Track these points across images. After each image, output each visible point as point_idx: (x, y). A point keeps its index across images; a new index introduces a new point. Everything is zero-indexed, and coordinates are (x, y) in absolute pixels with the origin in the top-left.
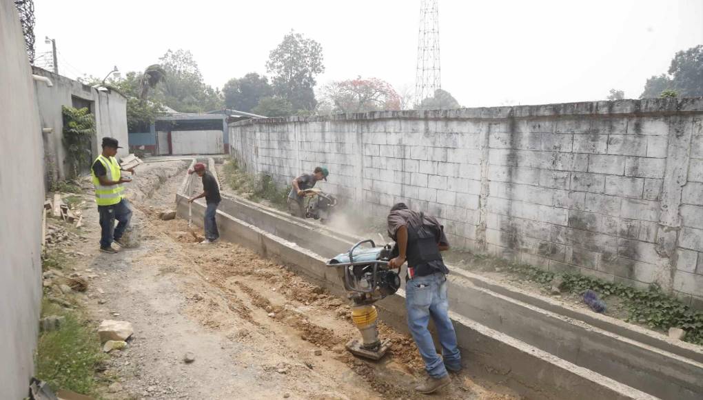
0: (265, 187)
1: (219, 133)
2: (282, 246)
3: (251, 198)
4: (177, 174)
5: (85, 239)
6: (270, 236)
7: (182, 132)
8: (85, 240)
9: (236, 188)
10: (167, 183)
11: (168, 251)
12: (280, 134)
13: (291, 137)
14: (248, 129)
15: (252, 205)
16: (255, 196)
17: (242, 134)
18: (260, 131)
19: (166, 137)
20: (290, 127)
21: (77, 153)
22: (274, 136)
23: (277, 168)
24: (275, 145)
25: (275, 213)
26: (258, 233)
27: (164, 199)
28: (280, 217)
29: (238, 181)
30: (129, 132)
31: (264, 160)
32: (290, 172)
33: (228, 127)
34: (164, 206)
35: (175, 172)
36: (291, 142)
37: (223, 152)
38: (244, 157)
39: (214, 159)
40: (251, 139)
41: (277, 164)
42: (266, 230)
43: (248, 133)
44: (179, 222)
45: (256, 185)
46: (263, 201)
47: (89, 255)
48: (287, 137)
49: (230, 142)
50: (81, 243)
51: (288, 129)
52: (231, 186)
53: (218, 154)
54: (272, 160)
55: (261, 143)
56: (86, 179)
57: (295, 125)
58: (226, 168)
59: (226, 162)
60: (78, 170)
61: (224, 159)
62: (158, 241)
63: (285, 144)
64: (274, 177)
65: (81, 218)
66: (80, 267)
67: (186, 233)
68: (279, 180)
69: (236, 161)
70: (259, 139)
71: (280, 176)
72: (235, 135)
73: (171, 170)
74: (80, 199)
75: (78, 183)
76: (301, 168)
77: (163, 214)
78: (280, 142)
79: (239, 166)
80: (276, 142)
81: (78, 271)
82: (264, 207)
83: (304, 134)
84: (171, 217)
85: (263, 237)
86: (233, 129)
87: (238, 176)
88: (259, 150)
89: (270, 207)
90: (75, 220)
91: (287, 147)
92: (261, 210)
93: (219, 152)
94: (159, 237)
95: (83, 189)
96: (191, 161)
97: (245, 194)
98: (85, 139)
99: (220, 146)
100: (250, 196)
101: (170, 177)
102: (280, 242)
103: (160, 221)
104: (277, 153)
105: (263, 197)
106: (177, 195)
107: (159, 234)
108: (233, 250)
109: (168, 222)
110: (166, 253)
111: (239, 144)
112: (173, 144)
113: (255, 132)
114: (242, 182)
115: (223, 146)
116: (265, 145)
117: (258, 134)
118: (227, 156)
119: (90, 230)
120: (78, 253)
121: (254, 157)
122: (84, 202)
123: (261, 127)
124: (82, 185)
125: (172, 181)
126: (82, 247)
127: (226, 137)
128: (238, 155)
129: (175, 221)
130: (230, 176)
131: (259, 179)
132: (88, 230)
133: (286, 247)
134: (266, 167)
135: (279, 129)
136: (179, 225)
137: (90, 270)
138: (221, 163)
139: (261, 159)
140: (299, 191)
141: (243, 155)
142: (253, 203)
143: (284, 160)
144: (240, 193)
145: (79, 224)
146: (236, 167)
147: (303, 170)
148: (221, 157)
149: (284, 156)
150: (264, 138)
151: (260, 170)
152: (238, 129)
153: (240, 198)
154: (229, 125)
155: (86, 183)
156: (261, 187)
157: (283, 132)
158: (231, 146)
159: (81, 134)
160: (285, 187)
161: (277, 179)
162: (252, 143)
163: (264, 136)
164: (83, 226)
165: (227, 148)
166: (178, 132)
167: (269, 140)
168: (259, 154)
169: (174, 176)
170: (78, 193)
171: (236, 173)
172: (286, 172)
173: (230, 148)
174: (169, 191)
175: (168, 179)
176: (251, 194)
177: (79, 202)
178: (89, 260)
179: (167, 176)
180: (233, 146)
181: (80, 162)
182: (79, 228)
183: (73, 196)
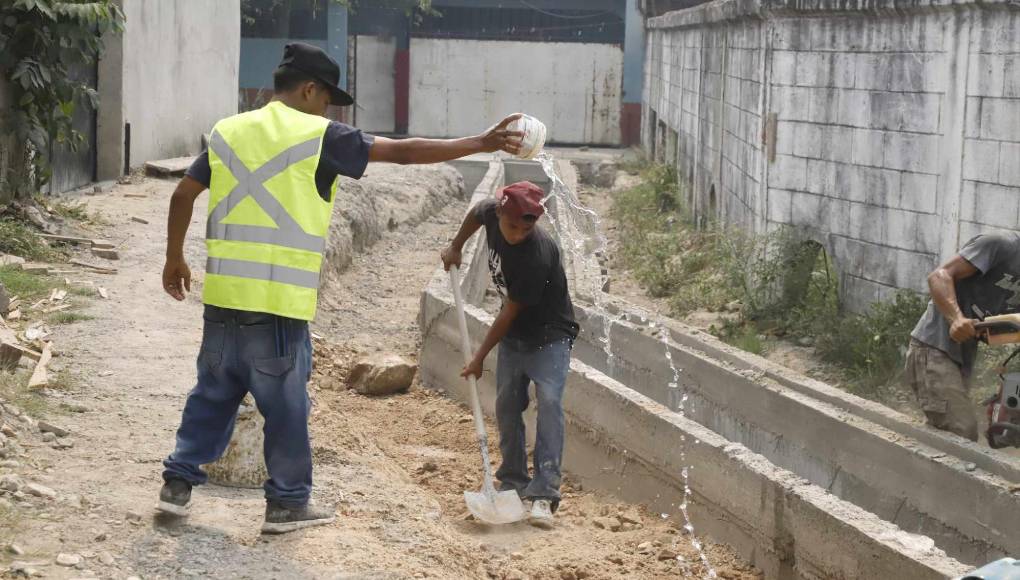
0: (796, 295)
1: (603, 57)
2: (871, 543)
3: (729, 333)
4: (424, 217)
5: (60, 434)
6: (818, 497)
7: (456, 45)
8: (63, 441)
9: (663, 289)
10: (379, 250)
11: (384, 515)
12: (884, 62)
13: (936, 75)
14: (741, 39)
15: (734, 361)
16: (748, 329)
17: (707, 57)
18: (796, 48)
19: (390, 59)
20: (932, 28)
21: (45, 99)
22: (857, 71)
23: (856, 212)
24: (857, 109)
25: (835, 402)
26: (763, 479)
27: (367, 313)
28: (857, 422)
29: (676, 259)
30: (247, 31)
31: (800, 176)
32: (916, 234)
33: (647, 30)
34: (367, 338)
35: (416, 208)
36: (932, 102)
37: (616, 137)
38: (710, 161)
39: (578, 165)
40: (748, 79)
41: (857, 192)
42: (798, 472)
43: (737, 58)
44: (428, 409)
45: (754, 280)
46: (782, 350)
47: (74, 499)
48: (917, 78)
49: (647, 97)
50: (43, 451)
51: (922, 38)
52: (644, 280)
53: (592, 146)
54: (839, 176)
55: (794, 100)
56: (72, 205)
57: (959, 22)
58: (623, 207)
59: (623, 181)
60: (43, 164)
61: (619, 166)
62: (346, 471)
63: (902, 107)
64: (841, 246)
65: (46, 356)
66: (36, 543)
67: (450, 455)
68: (860, 264)
69: (671, 176)
70: (786, 81)
71: (865, 247)
72: (675, 65)
73: (400, 198)
74: (42, 279)
75: (40, 219)
76: (967, 214)
77: (363, 368)
78: (877, 98)
79: (682, 196)
80: (864, 97)
81: (27, 557)
82: (789, 375)
83: (997, 64)
84: (393, 385)
85: (782, 498)
86: (666, 41)
87: (676, 243)
88: (784, 129)
89: (809, 374)
90: (23, 360)
91: (914, 123)
92: (774, 387)
93: (597, 140)
94: (352, 455)
95: (60, 243)
96: (485, 167)
97: (703, 314)
98: (82, 43)
99: (605, 114)
100: (727, 325)
101: (392, 225)
102: (857, 525)
103: (351, 398)
104: (861, 146)
105: (781, 335)
106: (425, 297)
107: (353, 443)
108: (646, 544)
109: (382, 405)
110: (379, 522)
111: (691, 104)
112: (415, 95)
113: (770, 51)
114: (695, 267)
115: (616, 112)
116: (811, 109)
117: (784, 61)
118: (630, 156)
119: (81, 404)
120: (34, 486)
121: (759, 159)
122: (61, 294)
123: (799, 28)
124: (53, 228)
125: (400, 242)
126: (47, 466)
127: (633, 74)
128: (683, 152)
129: (406, 402)
130: (643, 239)
131: (771, 252)
132: (73, 403)
133: (886, 550)
134: (806, 207)
135: (879, 37)
136: (426, 420)
137: (75, 559)
138: (605, 183)
139: (785, 170)
140: (960, 321)
141: (703, 151)
142: (741, 354)
143: (893, 181)
144: (682, 310)
145: (40, 377)
146: (668, 203)
147: (976, 223)
148: (606, 157)
149: (895, 160)
150: (810, 79)
151: (778, 215)
152: (694, 39)
153: (688, 331)
154: (654, 22)
155: (69, 222)
156: (778, 290)
157: (899, 54)
158: (654, 115)
159: (64, 19)
160: (887, 296)
161: (852, 259)
162: (752, 98)
163: (811, 67)
164: (55, 386)
165: (631, 124)
166: (439, 44)
167: (831, 87)
168: (782, 146)
169: (412, 223)
170: (35, 257)
171: (666, 228)
172: (896, 229)
173: (645, 123)
174: (387, 283)
175: (386, 233)
176: (734, 317)
177: (42, 292)
178: (72, 519)
179: (383, 222)
180: (663, 114)
181: (53, 135)
182: (38, 390)
183: (19, 268)
